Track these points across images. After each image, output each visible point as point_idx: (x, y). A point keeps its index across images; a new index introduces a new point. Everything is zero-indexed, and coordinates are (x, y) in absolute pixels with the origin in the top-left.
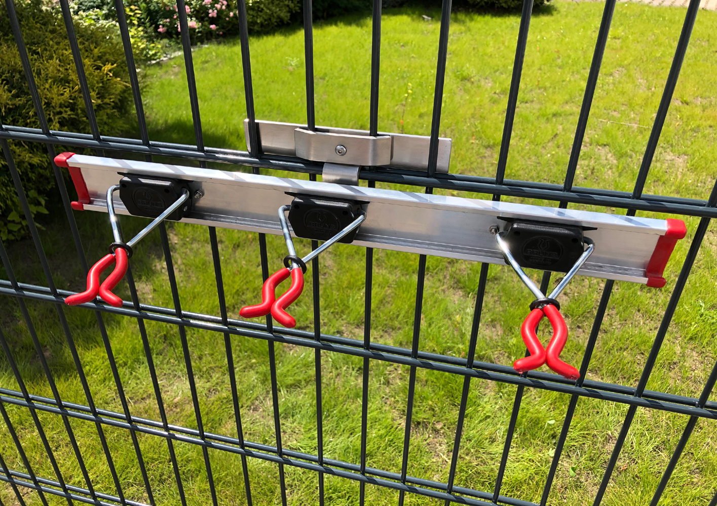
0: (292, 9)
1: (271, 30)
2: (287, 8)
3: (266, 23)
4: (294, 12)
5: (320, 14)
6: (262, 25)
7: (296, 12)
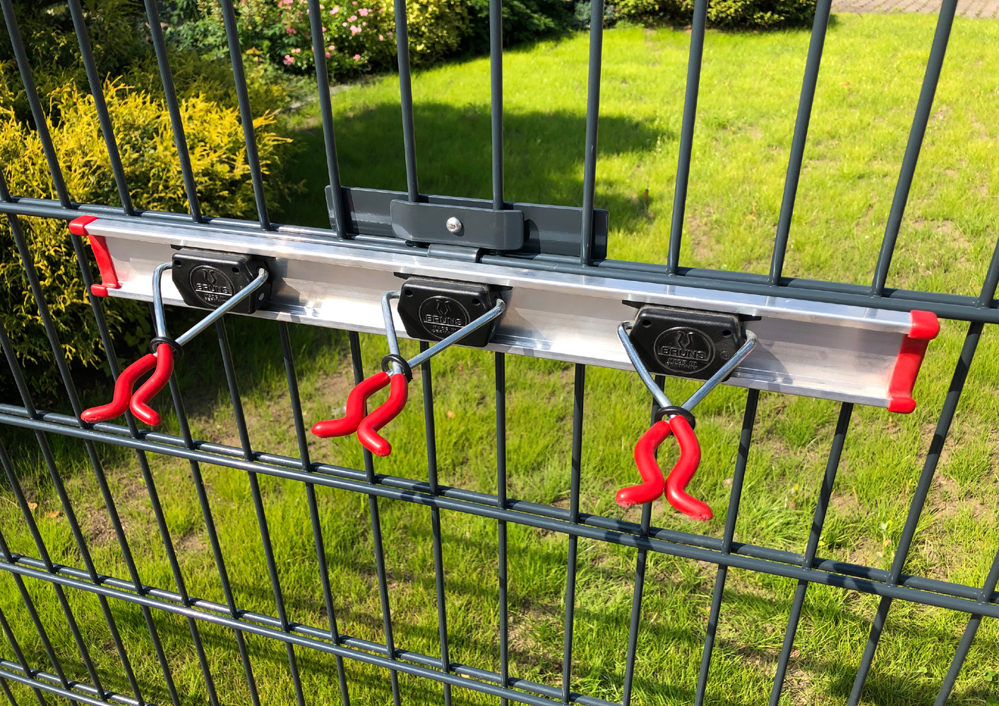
0: (463, 32)
1: (435, 62)
2: (457, 32)
3: (429, 51)
4: (466, 35)
7: (469, 36)
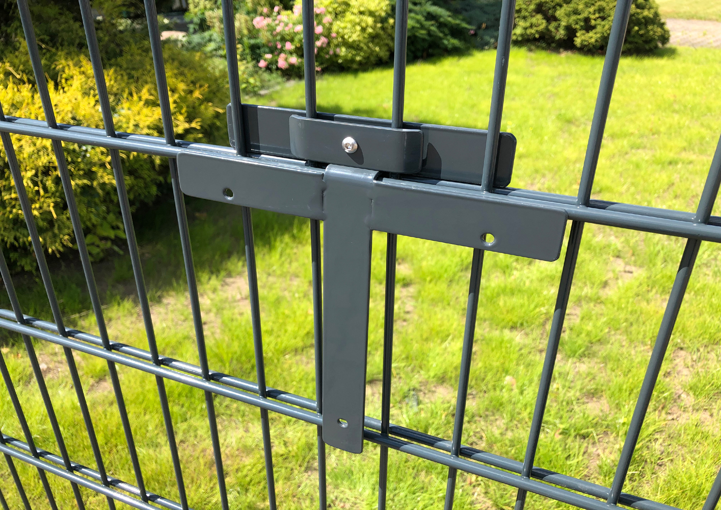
3: (364, 61)
5: (419, 54)
6: (360, 63)
